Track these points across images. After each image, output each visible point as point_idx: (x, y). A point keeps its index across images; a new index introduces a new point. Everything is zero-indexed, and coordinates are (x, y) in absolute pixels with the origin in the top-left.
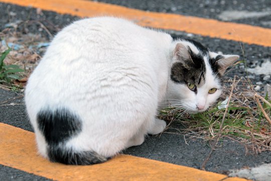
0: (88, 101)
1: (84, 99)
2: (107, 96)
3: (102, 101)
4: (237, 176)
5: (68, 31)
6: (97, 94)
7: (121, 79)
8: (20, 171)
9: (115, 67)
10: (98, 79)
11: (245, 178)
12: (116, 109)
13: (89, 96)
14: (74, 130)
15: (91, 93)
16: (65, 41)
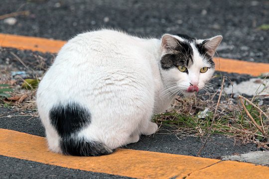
0: (96, 96)
1: (92, 94)
2: (111, 91)
3: (107, 96)
4: (230, 160)
5: (74, 42)
6: (103, 90)
7: (123, 80)
8: (36, 162)
9: (117, 70)
10: (103, 78)
11: (237, 161)
12: (120, 103)
13: (96, 92)
14: (84, 122)
15: (98, 89)
16: (72, 50)
